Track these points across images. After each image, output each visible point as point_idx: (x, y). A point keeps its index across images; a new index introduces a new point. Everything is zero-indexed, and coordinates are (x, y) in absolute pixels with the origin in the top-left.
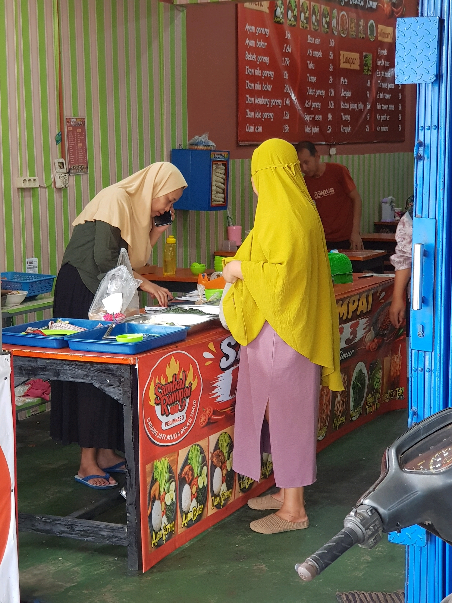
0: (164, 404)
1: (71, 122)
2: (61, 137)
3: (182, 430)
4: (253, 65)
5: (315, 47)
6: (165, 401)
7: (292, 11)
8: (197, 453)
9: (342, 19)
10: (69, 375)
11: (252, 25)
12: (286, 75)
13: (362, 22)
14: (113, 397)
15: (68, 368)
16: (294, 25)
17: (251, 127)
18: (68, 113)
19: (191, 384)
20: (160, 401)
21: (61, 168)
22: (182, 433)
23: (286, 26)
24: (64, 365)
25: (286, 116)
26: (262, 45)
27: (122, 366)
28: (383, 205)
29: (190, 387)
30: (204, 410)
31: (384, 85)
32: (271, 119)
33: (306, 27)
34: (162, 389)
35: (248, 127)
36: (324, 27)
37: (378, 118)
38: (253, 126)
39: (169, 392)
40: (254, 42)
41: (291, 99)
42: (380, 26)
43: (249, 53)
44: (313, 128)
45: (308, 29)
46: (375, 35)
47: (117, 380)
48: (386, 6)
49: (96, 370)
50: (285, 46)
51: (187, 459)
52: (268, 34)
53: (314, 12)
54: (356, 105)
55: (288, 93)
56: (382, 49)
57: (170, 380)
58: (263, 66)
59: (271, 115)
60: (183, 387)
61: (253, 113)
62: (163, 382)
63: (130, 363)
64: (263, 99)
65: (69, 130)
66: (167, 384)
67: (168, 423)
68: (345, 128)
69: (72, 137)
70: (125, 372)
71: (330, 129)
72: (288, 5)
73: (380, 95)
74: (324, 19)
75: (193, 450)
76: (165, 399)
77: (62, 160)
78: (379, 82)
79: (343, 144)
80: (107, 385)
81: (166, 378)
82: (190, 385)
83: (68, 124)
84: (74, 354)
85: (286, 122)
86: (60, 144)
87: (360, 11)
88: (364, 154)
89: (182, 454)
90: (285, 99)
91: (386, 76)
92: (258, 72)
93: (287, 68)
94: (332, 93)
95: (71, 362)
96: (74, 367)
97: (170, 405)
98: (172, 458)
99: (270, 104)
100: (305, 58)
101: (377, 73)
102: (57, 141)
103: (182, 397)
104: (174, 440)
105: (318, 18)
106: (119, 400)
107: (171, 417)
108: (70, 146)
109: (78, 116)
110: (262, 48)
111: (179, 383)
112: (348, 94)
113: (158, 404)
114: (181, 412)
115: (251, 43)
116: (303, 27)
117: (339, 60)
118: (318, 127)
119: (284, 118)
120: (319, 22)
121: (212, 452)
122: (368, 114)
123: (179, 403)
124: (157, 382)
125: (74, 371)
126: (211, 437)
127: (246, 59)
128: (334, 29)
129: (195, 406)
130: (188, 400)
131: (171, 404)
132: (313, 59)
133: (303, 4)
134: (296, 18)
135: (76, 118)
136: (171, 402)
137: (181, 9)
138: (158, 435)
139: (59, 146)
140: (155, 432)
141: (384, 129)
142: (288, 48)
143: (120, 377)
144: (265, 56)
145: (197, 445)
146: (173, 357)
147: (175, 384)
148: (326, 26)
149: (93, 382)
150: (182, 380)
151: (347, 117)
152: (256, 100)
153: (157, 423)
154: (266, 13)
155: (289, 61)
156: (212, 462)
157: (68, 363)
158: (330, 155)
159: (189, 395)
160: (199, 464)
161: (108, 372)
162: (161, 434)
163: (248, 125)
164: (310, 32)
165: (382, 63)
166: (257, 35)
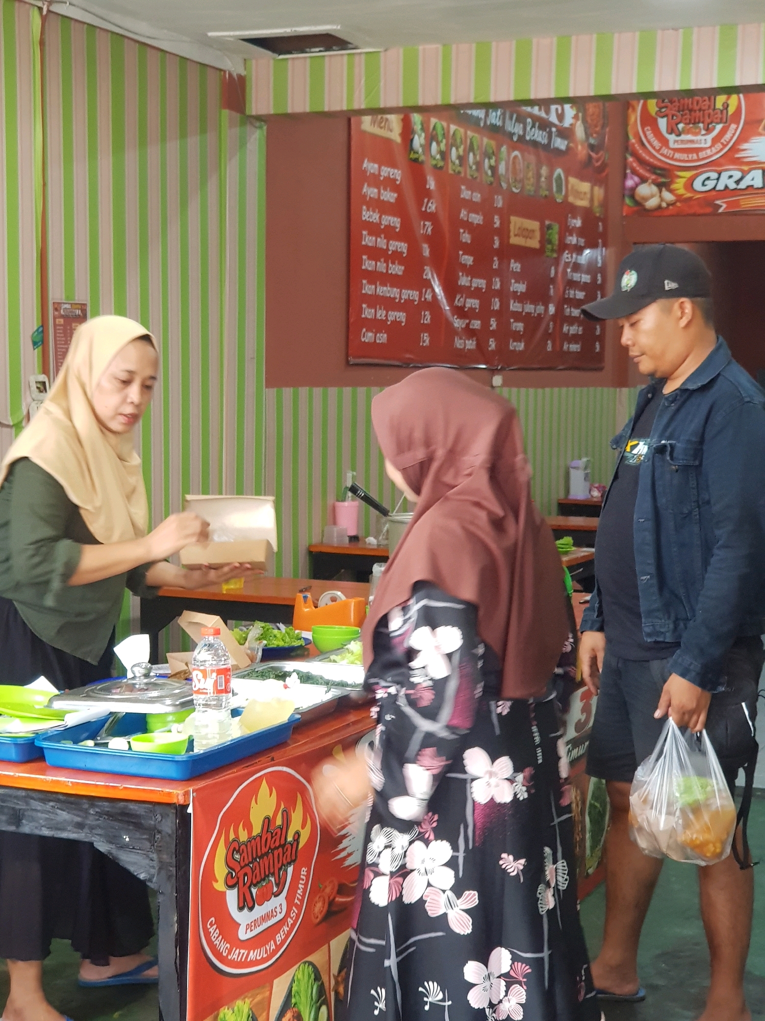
0: (244, 884)
1: (62, 311)
2: (43, 337)
3: (279, 935)
4: (375, 230)
5: (472, 207)
6: (246, 878)
7: (438, 143)
8: (308, 981)
9: (514, 163)
10: (41, 821)
11: (374, 161)
12: (426, 252)
13: (544, 171)
14: (136, 874)
15: (39, 808)
16: (441, 168)
17: (370, 334)
18: (56, 293)
19: (297, 835)
20: (235, 880)
21: (41, 392)
22: (278, 943)
23: (428, 168)
24: (32, 801)
25: (426, 318)
26: (389, 196)
27: (157, 807)
28: (572, 472)
29: (296, 842)
30: (321, 886)
31: (576, 277)
32: (401, 322)
33: (459, 173)
34: (241, 852)
35: (364, 333)
36: (486, 174)
37: (565, 329)
38: (372, 332)
39: (255, 856)
40: (376, 190)
41: (433, 291)
42: (572, 180)
43: (368, 210)
44: (467, 342)
45: (462, 175)
46: (564, 193)
47: (145, 837)
48: (580, 147)
49: (100, 814)
50: (426, 200)
51: (289, 996)
52: (399, 178)
53: (471, 148)
54: (532, 306)
55: (429, 281)
56: (574, 217)
57: (257, 830)
58: (389, 233)
59: (401, 316)
60: (283, 842)
61: (373, 311)
62: (243, 836)
63: (175, 801)
64: (389, 288)
65: (57, 323)
66: (251, 839)
67: (253, 924)
68: (515, 344)
69: (62, 337)
70: (164, 820)
71: (492, 344)
72: (432, 132)
73: (569, 293)
74: (486, 161)
75: (300, 976)
76: (246, 874)
77: (42, 378)
78: (569, 270)
79: (512, 370)
80: (123, 847)
81: (249, 827)
82: (296, 839)
83: (56, 313)
84: (55, 778)
85: (426, 328)
86: (40, 348)
87: (542, 154)
88: (543, 387)
89: (280, 987)
90: (424, 290)
91: (579, 262)
92: (382, 243)
93: (428, 239)
94: (497, 285)
95: (47, 796)
96: (52, 806)
97: (255, 885)
98: (259, 998)
99: (401, 298)
100: (458, 224)
101: (567, 256)
102: (35, 344)
103: (280, 864)
104: (264, 960)
105: (478, 158)
106: (150, 880)
107: (259, 911)
108: (59, 353)
109: (74, 300)
110: (388, 202)
111: (274, 835)
112: (521, 288)
113: (231, 887)
114: (278, 898)
115: (371, 192)
116: (454, 171)
117: (509, 232)
118: (475, 339)
119: (422, 322)
120: (479, 165)
121: (336, 974)
122: (551, 323)
123: (273, 879)
124: (231, 839)
125: (53, 813)
126: (333, 943)
127: (364, 219)
128: (502, 179)
129: (303, 880)
130: (290, 870)
131: (258, 883)
132: (468, 225)
133: (454, 133)
134: (444, 155)
135: (71, 304)
136: (258, 879)
137: (258, 124)
138: (229, 953)
139: (38, 352)
140: (223, 947)
141: (575, 347)
142: (430, 204)
143: (152, 832)
144: (394, 215)
145: (307, 964)
146: (264, 782)
147: (267, 839)
148: (489, 172)
149: (93, 838)
150: (282, 829)
151: (519, 326)
152: (378, 290)
153: (228, 927)
154: (397, 143)
155: (432, 227)
156: (337, 993)
157: (40, 796)
158: (493, 387)
159: (294, 858)
160: (312, 1003)
161: (127, 819)
162: (237, 951)
163: (364, 330)
164: (465, 181)
165: (573, 240)
166: (382, 178)
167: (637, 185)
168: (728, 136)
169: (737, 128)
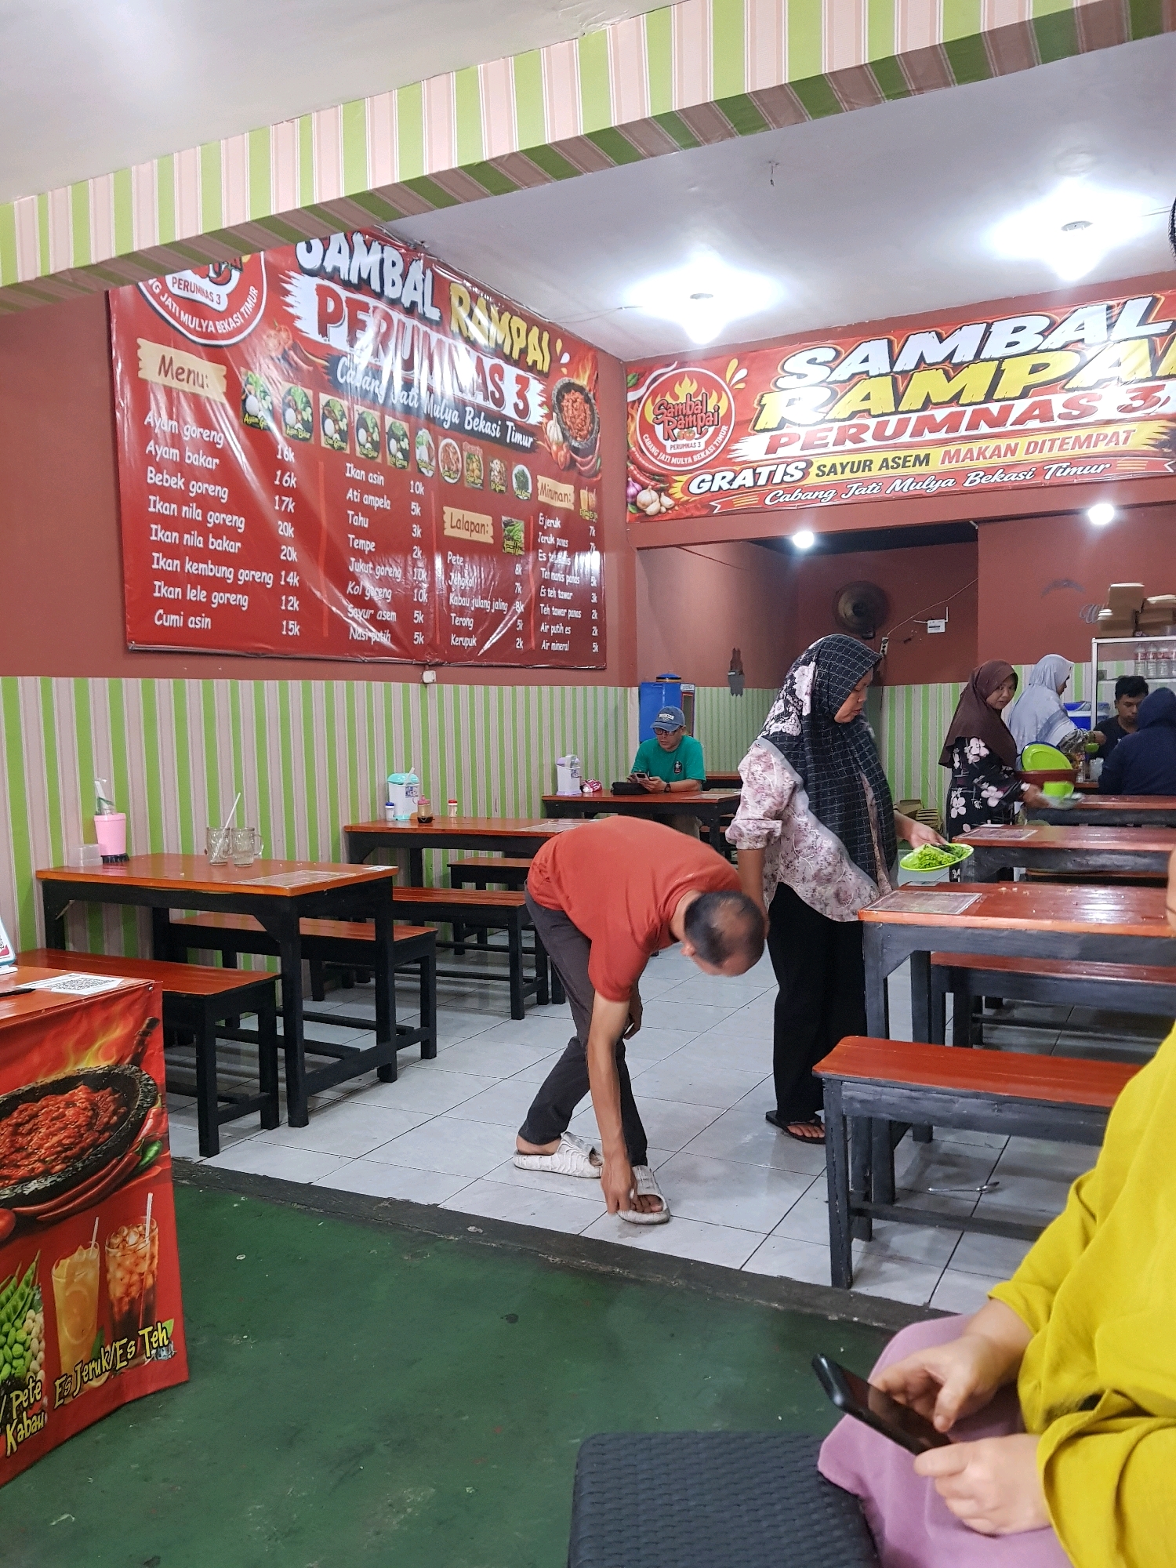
4: (176, 496)
5: (369, 488)
7: (297, 411)
9: (445, 451)
12: (287, 530)
13: (497, 465)
16: (305, 439)
17: (174, 617)
23: (278, 436)
25: (290, 604)
26: (203, 461)
28: (559, 768)
31: (557, 577)
32: (239, 606)
33: (341, 448)
35: (161, 615)
36: (394, 456)
37: (544, 628)
38: (178, 614)
40: (174, 451)
42: (542, 479)
43: (160, 473)
44: (372, 634)
45: (347, 452)
46: (530, 492)
48: (554, 447)
50: (279, 474)
52: (220, 442)
53: (362, 424)
54: (487, 602)
55: (293, 562)
56: (549, 517)
58: (206, 503)
59: (239, 599)
61: (178, 590)
64: (211, 566)
68: (461, 639)
71: (420, 639)
72: (286, 397)
73: (546, 592)
74: (393, 441)
78: (544, 569)
79: (454, 666)
85: (291, 615)
87: (492, 447)
88: (513, 685)
90: (283, 573)
92: (191, 513)
93: (289, 517)
94: (422, 576)
99: (236, 579)
100: (342, 504)
101: (540, 555)
105: (376, 437)
110: (202, 467)
112: (465, 581)
115: (164, 452)
116: (331, 445)
117: (441, 522)
118: (388, 631)
119: (283, 608)
120: (378, 445)
122: (520, 621)
127: (152, 481)
128: (424, 465)
132: (364, 509)
133: (327, 404)
134: (311, 426)
141: (560, 647)
142: (286, 477)
144: (216, 484)
148: (399, 455)
151: (466, 622)
152: (187, 567)
154: (218, 402)
155: (294, 504)
158: (423, 683)
163: (161, 612)
164: (352, 458)
165: (549, 540)
166: (186, 439)
167: (638, 492)
168: (720, 438)
169: (729, 429)
